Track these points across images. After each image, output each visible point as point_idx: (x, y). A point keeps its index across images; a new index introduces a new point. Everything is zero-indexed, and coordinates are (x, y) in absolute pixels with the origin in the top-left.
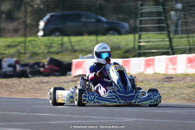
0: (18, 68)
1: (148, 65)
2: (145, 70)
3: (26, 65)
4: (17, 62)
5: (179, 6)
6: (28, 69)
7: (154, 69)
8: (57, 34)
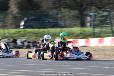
0: (26, 44)
1: (100, 42)
2: (99, 45)
3: (29, 42)
4: (25, 41)
5: (92, 14)
6: (31, 45)
7: (103, 44)
8: (30, 28)
